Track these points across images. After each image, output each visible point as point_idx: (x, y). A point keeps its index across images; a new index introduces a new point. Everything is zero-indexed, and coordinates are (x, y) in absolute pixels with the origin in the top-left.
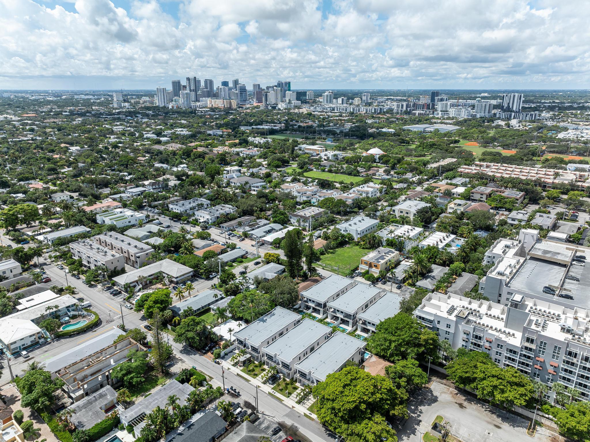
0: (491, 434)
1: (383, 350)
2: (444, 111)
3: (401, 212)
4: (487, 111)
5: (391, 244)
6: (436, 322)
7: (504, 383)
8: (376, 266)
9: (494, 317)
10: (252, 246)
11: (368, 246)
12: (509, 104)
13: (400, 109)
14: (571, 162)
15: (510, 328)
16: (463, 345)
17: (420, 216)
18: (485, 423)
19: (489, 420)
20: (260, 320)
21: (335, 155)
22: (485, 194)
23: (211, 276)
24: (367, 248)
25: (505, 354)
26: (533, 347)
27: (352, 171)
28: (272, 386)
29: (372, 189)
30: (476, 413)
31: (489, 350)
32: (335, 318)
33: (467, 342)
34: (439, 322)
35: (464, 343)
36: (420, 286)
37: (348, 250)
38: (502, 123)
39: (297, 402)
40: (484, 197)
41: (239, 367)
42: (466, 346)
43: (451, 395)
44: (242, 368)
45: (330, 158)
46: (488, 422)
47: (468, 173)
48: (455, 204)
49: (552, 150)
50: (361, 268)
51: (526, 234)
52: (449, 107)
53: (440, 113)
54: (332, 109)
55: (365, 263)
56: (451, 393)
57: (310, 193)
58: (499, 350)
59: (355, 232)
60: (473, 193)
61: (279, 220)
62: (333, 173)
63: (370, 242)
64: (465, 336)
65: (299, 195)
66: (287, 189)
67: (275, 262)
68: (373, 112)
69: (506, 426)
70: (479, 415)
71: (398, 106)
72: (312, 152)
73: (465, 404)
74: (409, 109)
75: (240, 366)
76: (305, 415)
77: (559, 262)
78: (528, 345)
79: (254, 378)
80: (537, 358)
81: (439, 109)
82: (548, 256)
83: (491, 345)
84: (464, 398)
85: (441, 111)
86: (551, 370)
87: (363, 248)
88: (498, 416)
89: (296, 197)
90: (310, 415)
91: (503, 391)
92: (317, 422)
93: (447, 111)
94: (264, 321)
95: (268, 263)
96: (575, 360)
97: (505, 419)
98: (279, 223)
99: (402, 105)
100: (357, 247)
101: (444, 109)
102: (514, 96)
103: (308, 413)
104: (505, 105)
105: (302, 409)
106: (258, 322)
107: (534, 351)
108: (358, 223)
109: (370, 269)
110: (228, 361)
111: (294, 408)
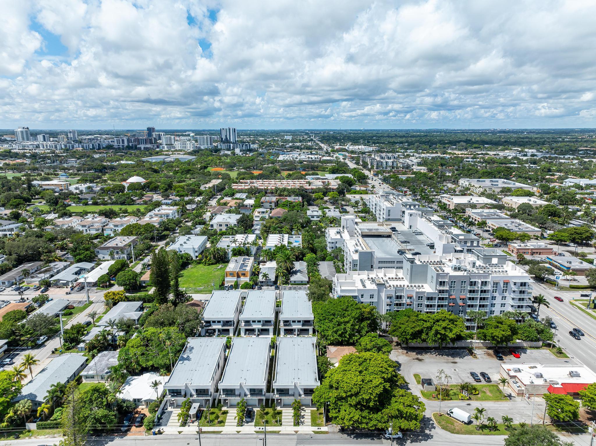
0: (457, 369)
1: (340, 335)
2: (169, 145)
3: (221, 225)
4: (209, 143)
5: (238, 252)
6: (360, 297)
8: (244, 275)
9: (393, 278)
11: (214, 261)
12: (226, 136)
13: (121, 144)
14: (307, 175)
15: (414, 283)
16: (387, 310)
17: (243, 226)
18: (445, 364)
19: (446, 361)
20: (183, 359)
21: (89, 188)
22: (273, 202)
23: (40, 342)
24: (212, 264)
25: (426, 303)
26: (446, 288)
27: (125, 200)
28: (253, 423)
30: (432, 360)
31: (410, 305)
32: (247, 332)
33: (390, 305)
34: (362, 296)
35: (388, 308)
36: (295, 282)
37: (194, 270)
38: (229, 153)
39: (295, 425)
40: (273, 205)
41: (191, 424)
42: (390, 310)
43: (404, 356)
44: (196, 423)
45: (84, 191)
46: (447, 363)
47: (242, 189)
48: (259, 212)
49: (285, 168)
50: (228, 282)
51: (347, 220)
52: (173, 141)
53: (166, 146)
54: (35, 146)
55: (230, 274)
56: (403, 354)
57: (98, 224)
58: (420, 302)
60: (262, 203)
61: (85, 257)
62: (100, 205)
63: (214, 257)
64: (389, 300)
65: (84, 229)
66: (63, 225)
67: (124, 301)
68: (91, 147)
70: (435, 360)
71: (118, 142)
72: (53, 187)
73: (420, 357)
74: (131, 144)
75: (193, 422)
76: (316, 433)
77: (382, 234)
78: (441, 288)
79: (224, 426)
80: (451, 297)
81: (164, 143)
83: (412, 300)
84: (415, 353)
85: (166, 145)
86: (460, 303)
87: (209, 265)
88: (448, 355)
89: (82, 232)
90: (319, 430)
91: (451, 331)
92: (334, 433)
93: (172, 145)
94: (188, 359)
96: (476, 288)
98: (86, 261)
99: (123, 141)
100: (201, 265)
101: (169, 143)
102: (229, 129)
103: (315, 429)
104: (224, 138)
105: (307, 429)
106: (181, 362)
107: (447, 291)
108: (187, 242)
109: (239, 279)
110: (169, 424)
111: (296, 432)
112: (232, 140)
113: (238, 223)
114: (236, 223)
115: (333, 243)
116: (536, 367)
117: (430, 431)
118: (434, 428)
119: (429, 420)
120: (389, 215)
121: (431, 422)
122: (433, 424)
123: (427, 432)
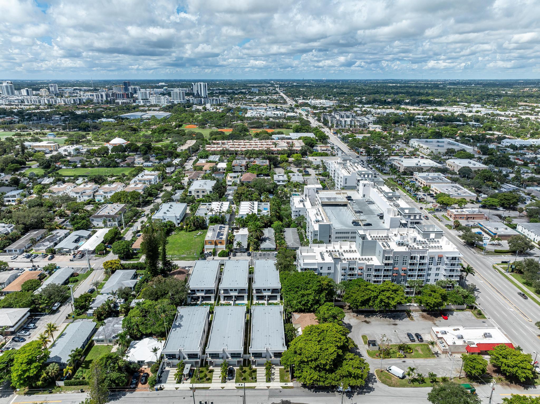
0: (397, 331)
1: (304, 305)
2: (144, 99)
3: (198, 192)
4: (182, 98)
5: (214, 220)
6: (320, 269)
7: (391, 292)
8: (221, 243)
9: (347, 251)
10: (71, 260)
11: (194, 228)
12: (197, 91)
13: (100, 99)
14: (273, 133)
15: (365, 255)
16: (342, 279)
17: (218, 193)
18: (388, 326)
19: (388, 323)
20: (176, 327)
21: (77, 149)
22: (243, 165)
23: (55, 308)
24: (192, 231)
25: (374, 274)
26: (391, 261)
27: (111, 163)
28: (234, 380)
29: (153, 177)
30: (377, 322)
31: (361, 275)
32: (226, 298)
33: (344, 275)
34: (321, 268)
35: (343, 277)
36: (264, 248)
37: (177, 237)
38: (200, 108)
39: (267, 382)
40: (243, 168)
41: (185, 381)
42: (344, 279)
43: (355, 318)
44: (189, 381)
45: (72, 153)
46: (389, 325)
47: (215, 151)
48: (231, 177)
49: (253, 126)
50: (207, 249)
51: (309, 189)
52: (148, 96)
53: (142, 101)
54: (20, 101)
55: (209, 242)
56: (354, 317)
57: (89, 191)
58: (369, 273)
59: (174, 218)
60: (234, 166)
61: (82, 225)
62: (88, 167)
63: (194, 224)
64: (343, 271)
65: (78, 195)
66: (59, 192)
67: (121, 269)
68: (73, 103)
69: (398, 321)
70: (380, 322)
71: (97, 96)
72: (44, 149)
73: (367, 319)
74: (109, 99)
75: (186, 380)
76: (284, 388)
77: (339, 204)
78: (387, 262)
79: (211, 383)
80: (394, 269)
81: (140, 98)
82: (332, 201)
83: (362, 271)
84: (363, 316)
85: (142, 99)
86: (402, 273)
87: (190, 231)
88: (390, 318)
89: (75, 199)
90: (286, 385)
91: (393, 299)
92: (297, 387)
93: (147, 99)
94: (180, 326)
95: (113, 272)
96: (415, 261)
97: (394, 318)
98: (83, 229)
99: (102, 96)
100: (183, 232)
101: (144, 98)
102: (200, 85)
103: (283, 384)
104: (196, 93)
105: (276, 384)
106: (174, 329)
107: (391, 264)
108: (170, 210)
109: (216, 247)
110: (167, 382)
111: (268, 387)
112: (203, 95)
113: (213, 190)
114: (211, 190)
115: (296, 211)
116: (458, 329)
117: (373, 384)
118: (376, 382)
119: (373, 375)
120: (346, 183)
121: (374, 377)
122: (375, 378)
123: (370, 385)
